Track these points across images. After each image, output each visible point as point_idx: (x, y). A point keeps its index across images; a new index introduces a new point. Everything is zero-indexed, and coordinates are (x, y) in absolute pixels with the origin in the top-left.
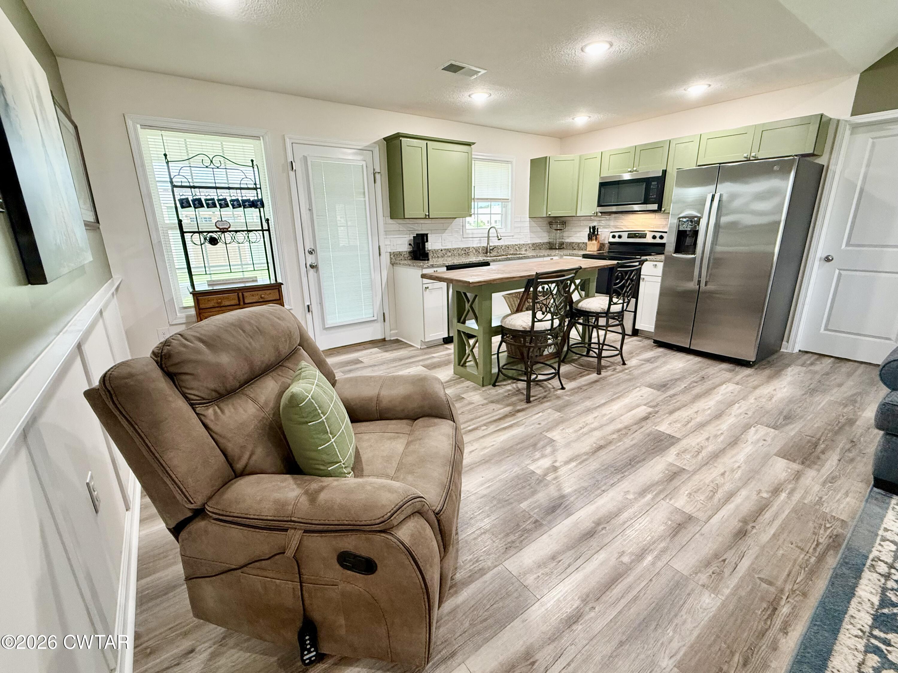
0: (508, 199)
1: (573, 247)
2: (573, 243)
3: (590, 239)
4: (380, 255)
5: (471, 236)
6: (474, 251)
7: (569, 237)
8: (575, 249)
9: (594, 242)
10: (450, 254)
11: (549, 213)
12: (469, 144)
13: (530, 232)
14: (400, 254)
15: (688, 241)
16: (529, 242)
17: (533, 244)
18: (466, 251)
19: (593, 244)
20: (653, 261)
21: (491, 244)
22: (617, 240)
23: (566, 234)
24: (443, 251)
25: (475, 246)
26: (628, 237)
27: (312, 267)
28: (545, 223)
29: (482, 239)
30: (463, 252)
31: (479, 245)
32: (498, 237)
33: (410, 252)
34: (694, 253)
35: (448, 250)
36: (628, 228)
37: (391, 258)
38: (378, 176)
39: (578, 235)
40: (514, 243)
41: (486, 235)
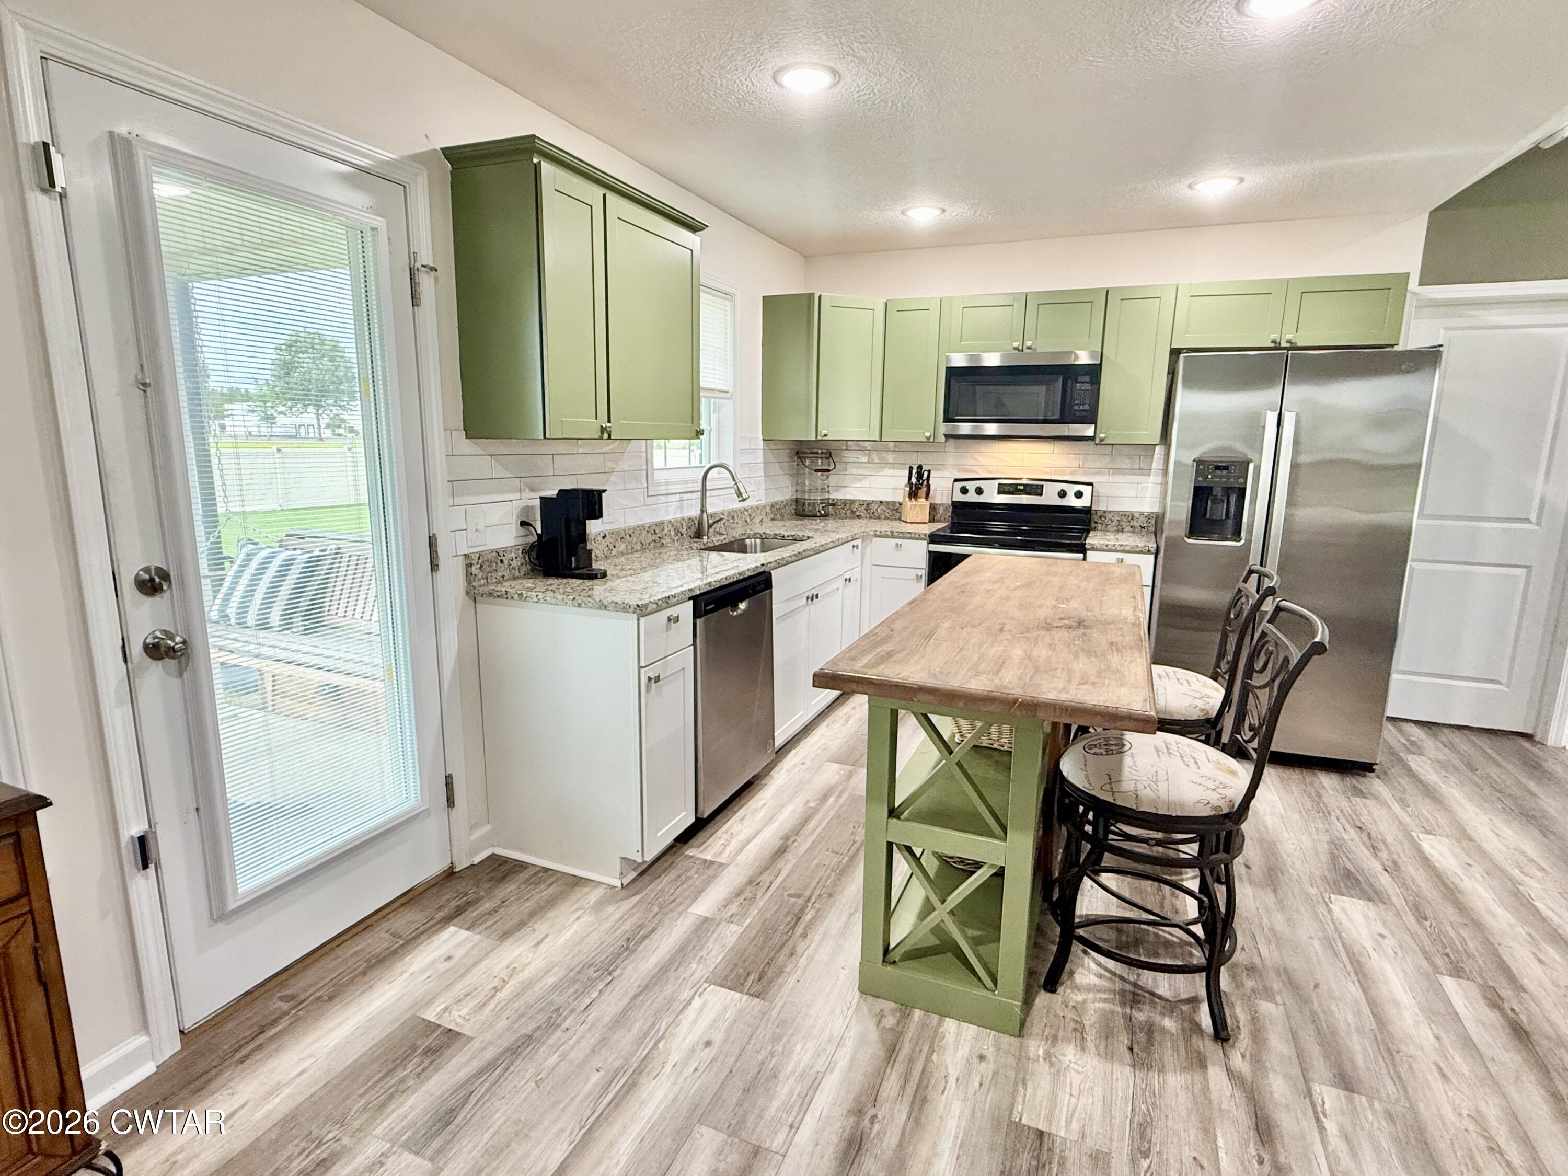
0: (727, 392)
1: (853, 512)
2: (853, 502)
3: (913, 494)
4: (434, 567)
5: (665, 489)
6: (673, 533)
7: (839, 487)
8: (859, 517)
9: (920, 501)
10: (622, 547)
11: (825, 432)
12: (692, 226)
13: (765, 476)
14: (499, 555)
15: (1215, 510)
17: (772, 506)
19: (921, 507)
20: (1116, 551)
21: (710, 510)
22: (972, 497)
25: (671, 517)
26: (1000, 492)
27: (155, 651)
28: (784, 455)
29: (685, 496)
31: (679, 516)
32: (739, 494)
33: (529, 550)
34: (1237, 535)
35: (620, 535)
36: (990, 472)
37: (469, 576)
38: (426, 282)
39: (865, 483)
41: (699, 486)
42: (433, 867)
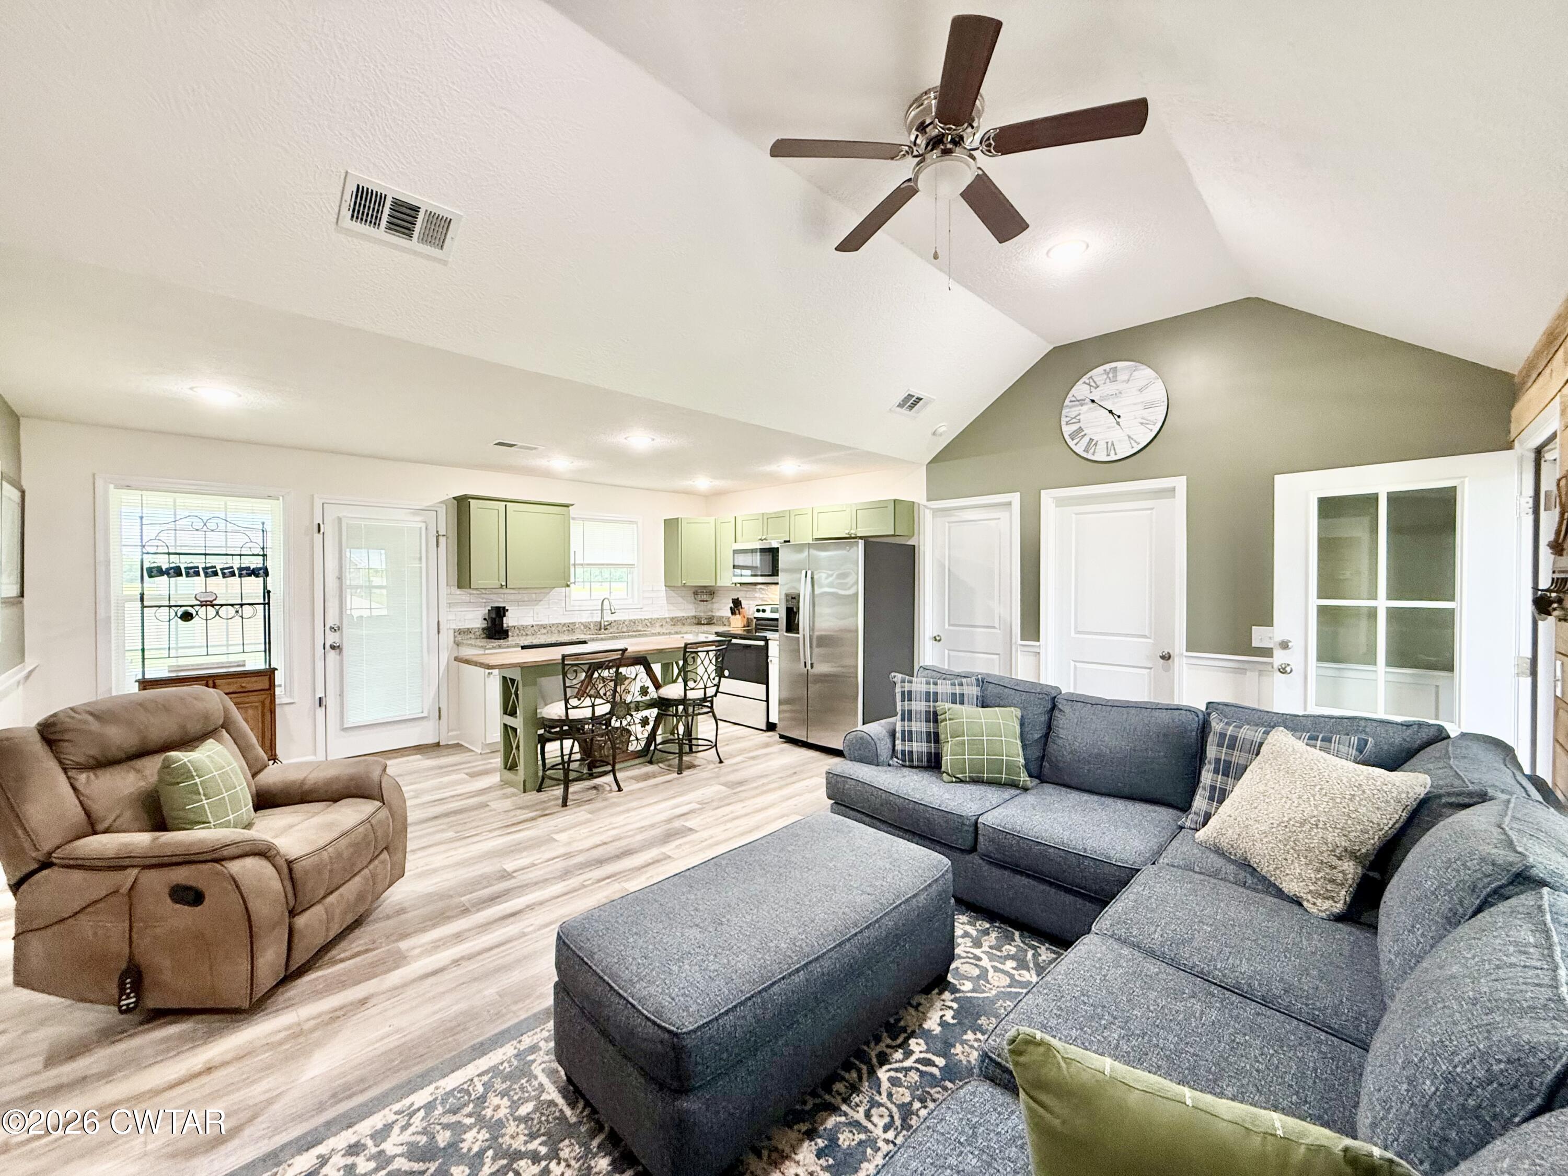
0: (633, 565)
3: (733, 613)
4: (439, 632)
5: (577, 608)
6: (582, 627)
9: (738, 616)
10: (545, 631)
11: (685, 582)
12: (567, 506)
13: (668, 604)
14: (469, 631)
15: (794, 618)
16: (667, 616)
17: (672, 619)
18: (570, 628)
19: (735, 621)
20: (774, 639)
21: (606, 619)
22: (761, 615)
23: (716, 606)
24: (535, 628)
25: (583, 621)
26: (771, 612)
27: (333, 647)
29: (594, 612)
30: (565, 628)
31: (590, 620)
33: (483, 629)
34: (798, 632)
35: (544, 627)
36: (772, 601)
37: (455, 637)
38: (442, 540)
40: (643, 618)
41: (600, 608)
42: (431, 740)
